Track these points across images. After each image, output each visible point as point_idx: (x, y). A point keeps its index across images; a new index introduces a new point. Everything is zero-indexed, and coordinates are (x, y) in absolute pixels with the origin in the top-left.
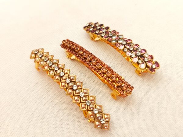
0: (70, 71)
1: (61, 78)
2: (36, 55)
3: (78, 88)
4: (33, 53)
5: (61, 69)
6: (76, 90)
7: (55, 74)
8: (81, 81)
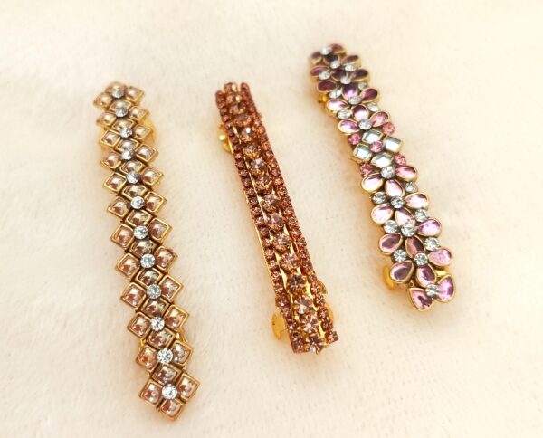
0: (163, 204)
1: (129, 212)
2: (112, 102)
3: (155, 266)
4: (108, 92)
5: (146, 186)
6: (147, 269)
7: (121, 191)
8: (175, 251)
